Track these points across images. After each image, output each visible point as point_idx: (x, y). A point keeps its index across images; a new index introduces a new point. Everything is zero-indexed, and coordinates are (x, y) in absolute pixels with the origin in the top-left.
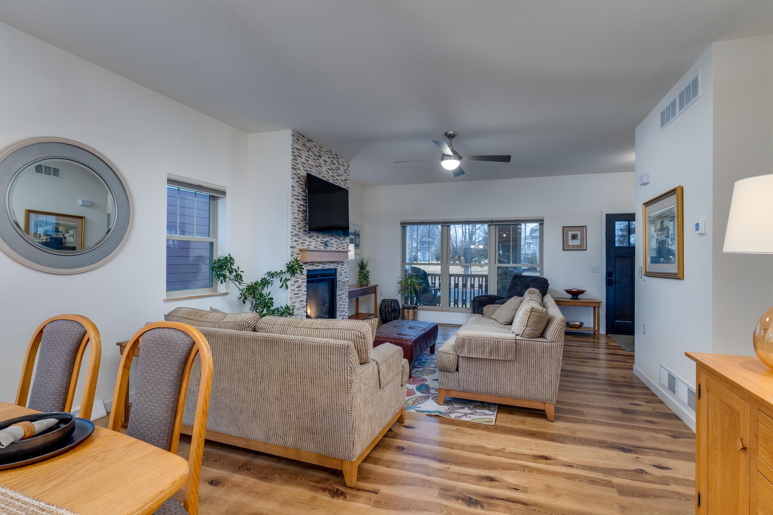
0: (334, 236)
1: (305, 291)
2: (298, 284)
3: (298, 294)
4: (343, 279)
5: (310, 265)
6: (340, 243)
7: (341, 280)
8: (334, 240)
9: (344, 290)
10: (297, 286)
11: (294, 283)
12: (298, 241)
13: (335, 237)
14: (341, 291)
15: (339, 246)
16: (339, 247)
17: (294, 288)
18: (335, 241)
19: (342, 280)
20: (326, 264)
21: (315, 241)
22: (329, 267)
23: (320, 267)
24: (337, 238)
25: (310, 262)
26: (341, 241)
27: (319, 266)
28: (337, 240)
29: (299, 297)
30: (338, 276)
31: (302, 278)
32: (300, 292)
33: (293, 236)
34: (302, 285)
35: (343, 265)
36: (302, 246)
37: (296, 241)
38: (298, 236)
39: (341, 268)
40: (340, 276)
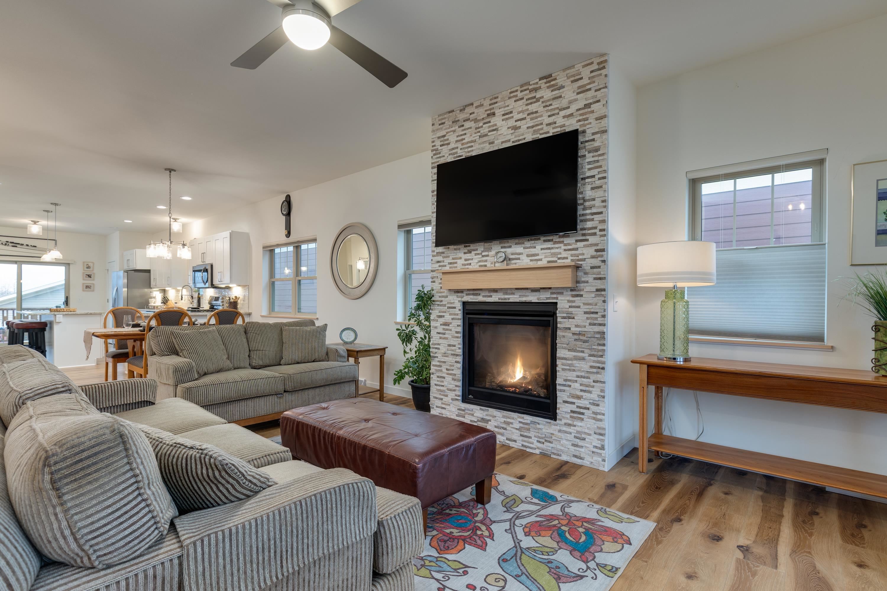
0: (539, 239)
1: (457, 332)
2: (444, 321)
3: (444, 334)
4: (577, 326)
5: (467, 295)
6: (565, 250)
7: (570, 329)
8: (539, 247)
9: (586, 351)
10: (442, 323)
11: (437, 319)
12: (443, 261)
13: (545, 241)
14: (569, 350)
15: (559, 256)
16: (559, 259)
17: (436, 325)
18: (542, 249)
19: (574, 329)
20: (513, 294)
21: (480, 256)
22: (524, 299)
23: (495, 298)
24: (549, 241)
25: (469, 290)
26: (565, 245)
27: (491, 296)
28: (549, 246)
29: (446, 338)
30: (559, 320)
31: (452, 312)
32: (447, 332)
33: (433, 256)
34: (451, 323)
35: (581, 296)
36: (450, 268)
37: (438, 262)
38: (443, 255)
39: (569, 301)
40: (564, 318)
